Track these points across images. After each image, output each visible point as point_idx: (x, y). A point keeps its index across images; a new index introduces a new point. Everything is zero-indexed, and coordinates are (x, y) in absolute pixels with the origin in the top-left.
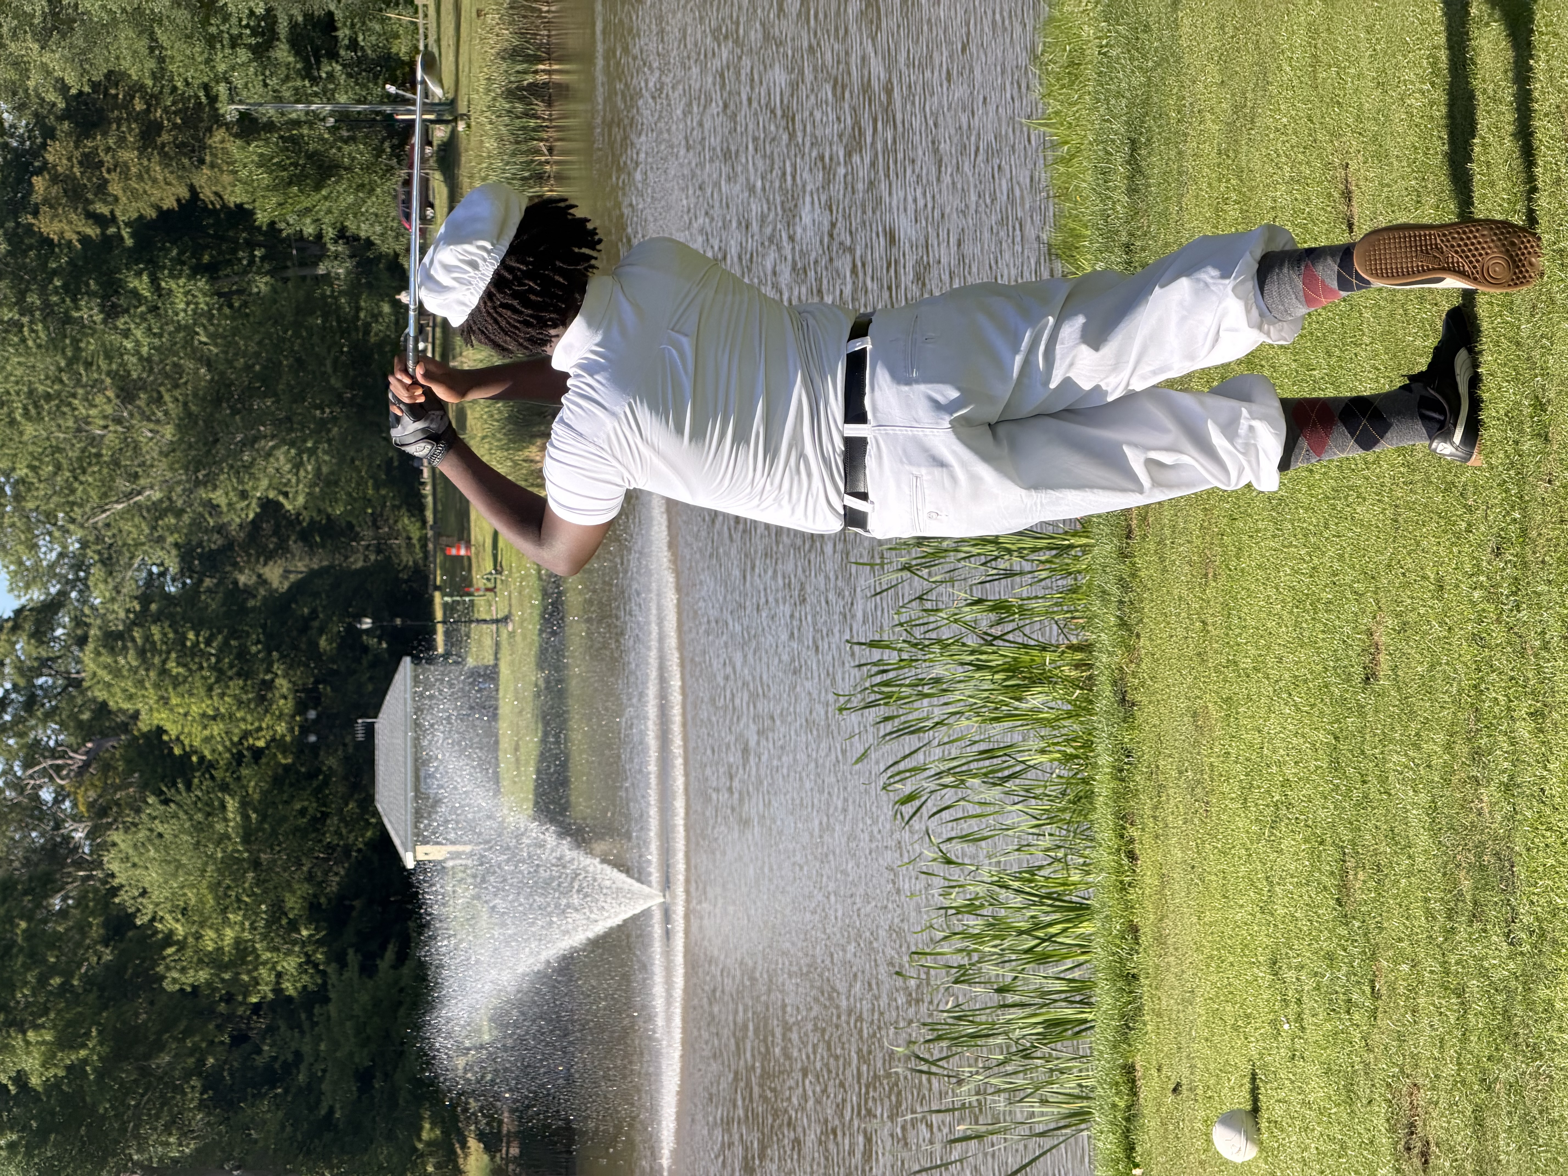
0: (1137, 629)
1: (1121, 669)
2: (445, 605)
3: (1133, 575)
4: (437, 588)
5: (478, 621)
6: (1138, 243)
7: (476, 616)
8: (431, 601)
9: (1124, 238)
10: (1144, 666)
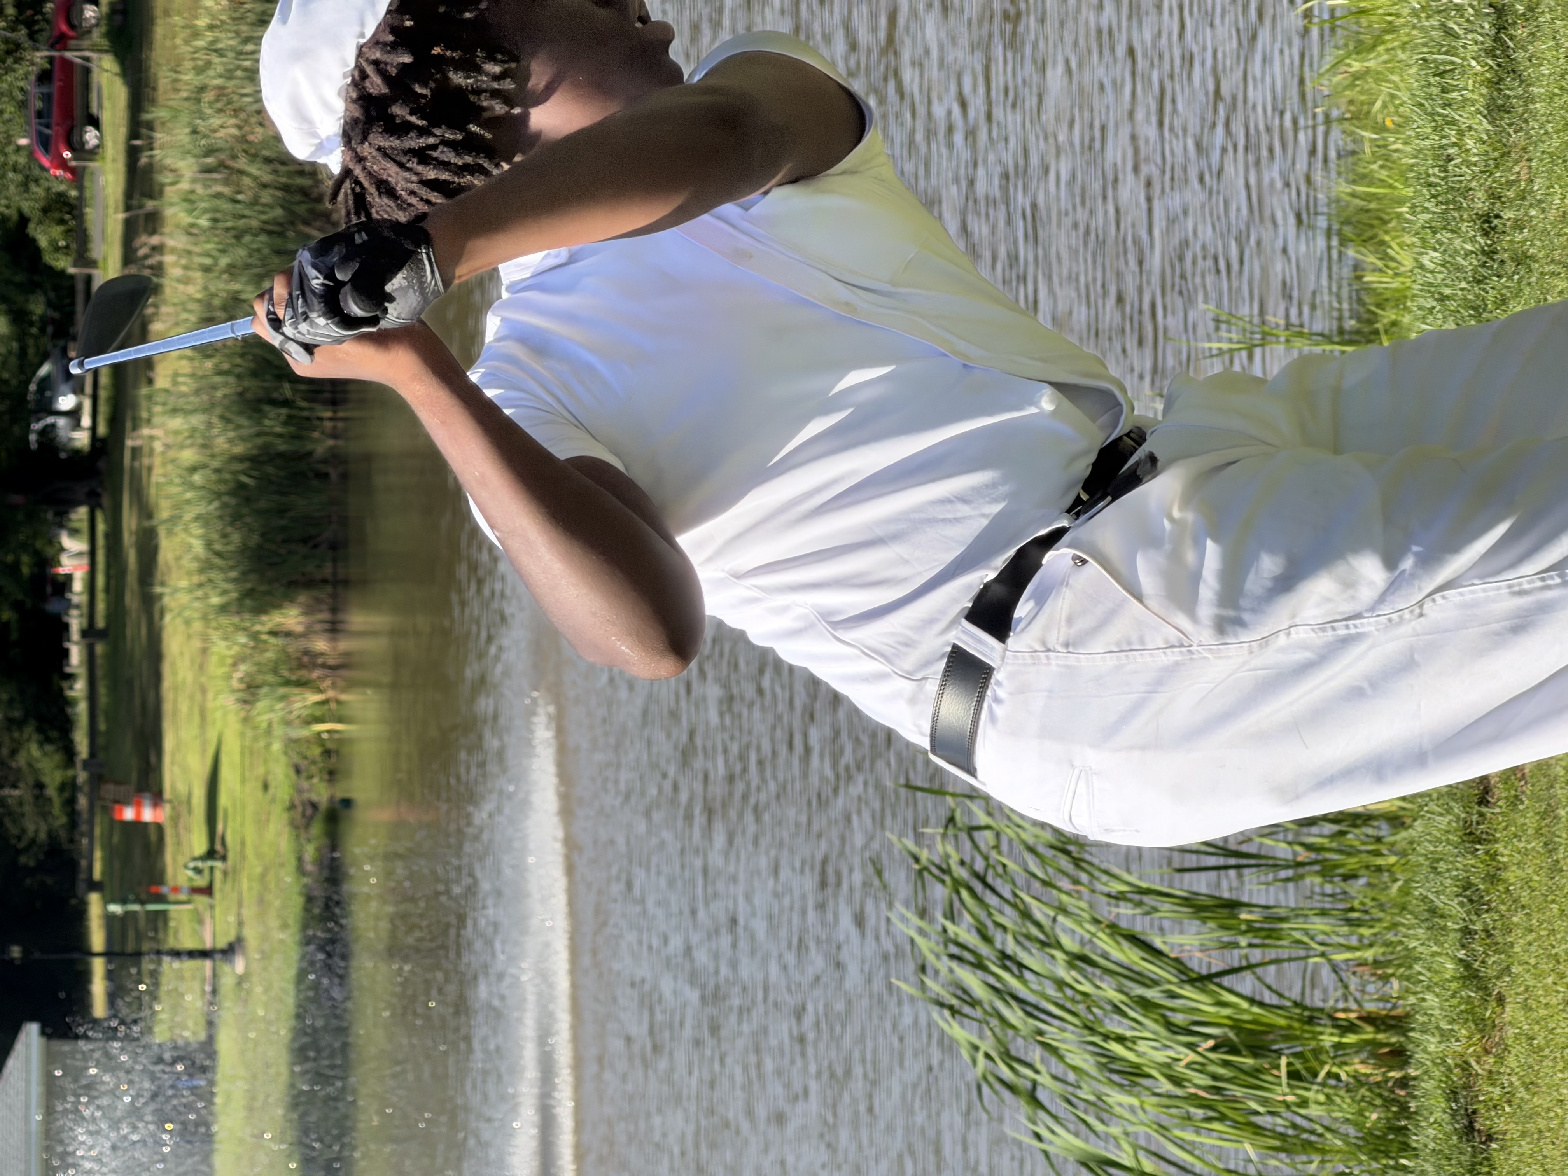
0: (1500, 986)
1: (1465, 1067)
2: (110, 920)
3: (1493, 879)
4: (94, 886)
5: (177, 954)
6: (1508, 214)
7: (171, 943)
8: (81, 913)
9: (1481, 203)
10: (1511, 1060)
